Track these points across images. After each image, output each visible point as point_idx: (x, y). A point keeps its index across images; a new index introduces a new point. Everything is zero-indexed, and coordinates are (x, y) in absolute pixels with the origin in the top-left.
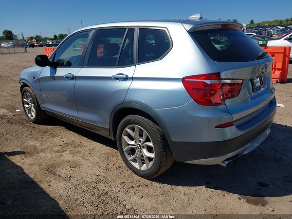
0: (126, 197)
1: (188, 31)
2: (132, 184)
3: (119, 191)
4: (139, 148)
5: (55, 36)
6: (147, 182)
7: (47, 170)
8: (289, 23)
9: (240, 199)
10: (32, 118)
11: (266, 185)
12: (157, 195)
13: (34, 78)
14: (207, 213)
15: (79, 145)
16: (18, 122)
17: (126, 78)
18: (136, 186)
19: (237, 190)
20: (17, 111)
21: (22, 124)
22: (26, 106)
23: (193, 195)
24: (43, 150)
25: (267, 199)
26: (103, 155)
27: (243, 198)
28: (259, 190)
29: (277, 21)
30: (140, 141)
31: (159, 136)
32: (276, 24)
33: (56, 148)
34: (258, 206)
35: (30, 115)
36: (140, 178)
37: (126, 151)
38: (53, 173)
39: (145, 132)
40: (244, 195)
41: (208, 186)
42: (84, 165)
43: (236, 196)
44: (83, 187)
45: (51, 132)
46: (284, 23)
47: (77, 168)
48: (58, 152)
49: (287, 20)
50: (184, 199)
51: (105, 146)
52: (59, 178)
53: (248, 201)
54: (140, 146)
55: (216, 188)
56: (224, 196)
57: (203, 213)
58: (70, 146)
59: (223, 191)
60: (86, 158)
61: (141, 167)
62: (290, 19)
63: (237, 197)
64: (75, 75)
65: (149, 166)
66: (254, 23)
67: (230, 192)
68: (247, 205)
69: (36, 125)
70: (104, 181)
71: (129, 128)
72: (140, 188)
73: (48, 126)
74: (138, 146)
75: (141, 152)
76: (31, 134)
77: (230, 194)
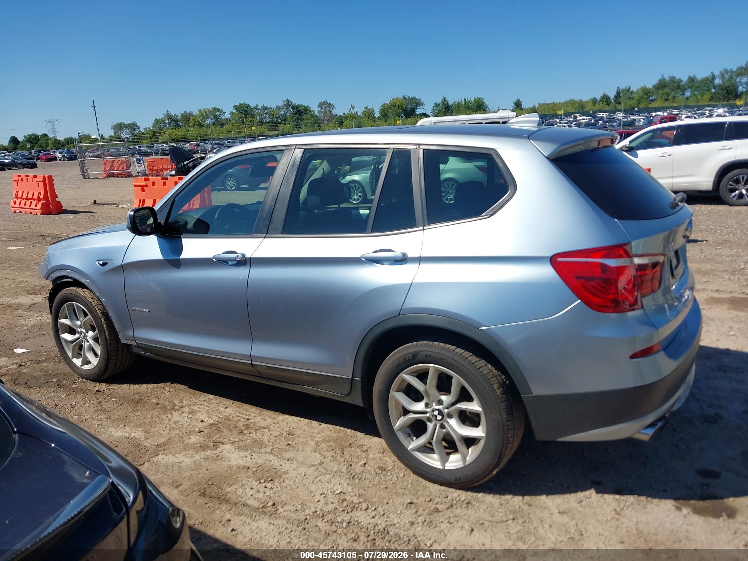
0: (433, 534)
1: (547, 158)
2: (432, 506)
3: (413, 523)
4: (439, 417)
5: (14, 140)
6: (464, 495)
7: (203, 494)
8: (597, 107)
9: (678, 509)
10: (86, 367)
11: (716, 475)
12: (503, 522)
13: (104, 264)
14: (626, 546)
15: (247, 427)
16: (42, 380)
17: (403, 260)
18: (445, 507)
19: (665, 491)
20: (19, 351)
21: (60, 386)
22: (67, 336)
23: (579, 512)
24: (161, 448)
25: (731, 501)
26: (323, 445)
27: (685, 506)
28: (707, 485)
29: (571, 103)
30: (440, 402)
31: (496, 386)
32: (570, 109)
33: (194, 439)
34: (721, 519)
35: (78, 362)
36: (443, 488)
37: (401, 429)
38: (223, 500)
39: (457, 380)
40: (684, 499)
41: (601, 489)
42: (293, 474)
43: (668, 504)
44: (321, 524)
45: (154, 401)
46: (588, 108)
47: (277, 480)
48: (204, 447)
49: (594, 101)
50: (564, 525)
51: (315, 423)
52: (246, 511)
53: (697, 511)
54: (441, 413)
55: (620, 492)
56: (645, 507)
57: (620, 547)
58: (226, 432)
59: (639, 495)
60: (287, 455)
61: (444, 461)
62: (599, 98)
63: (670, 506)
64: (248, 256)
65: (469, 459)
66: (524, 106)
67: (654, 496)
68: (698, 520)
69: (103, 387)
70: (364, 506)
71: (411, 374)
72: (454, 509)
73: (137, 386)
74: (436, 413)
75: (442, 426)
76: (103, 410)
77: (656, 501)
